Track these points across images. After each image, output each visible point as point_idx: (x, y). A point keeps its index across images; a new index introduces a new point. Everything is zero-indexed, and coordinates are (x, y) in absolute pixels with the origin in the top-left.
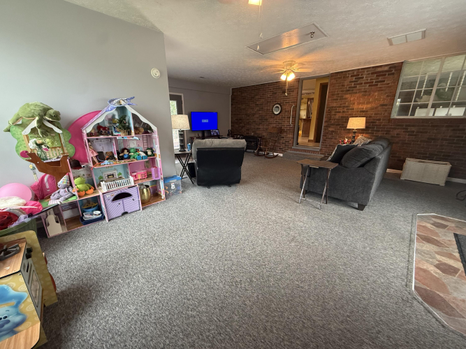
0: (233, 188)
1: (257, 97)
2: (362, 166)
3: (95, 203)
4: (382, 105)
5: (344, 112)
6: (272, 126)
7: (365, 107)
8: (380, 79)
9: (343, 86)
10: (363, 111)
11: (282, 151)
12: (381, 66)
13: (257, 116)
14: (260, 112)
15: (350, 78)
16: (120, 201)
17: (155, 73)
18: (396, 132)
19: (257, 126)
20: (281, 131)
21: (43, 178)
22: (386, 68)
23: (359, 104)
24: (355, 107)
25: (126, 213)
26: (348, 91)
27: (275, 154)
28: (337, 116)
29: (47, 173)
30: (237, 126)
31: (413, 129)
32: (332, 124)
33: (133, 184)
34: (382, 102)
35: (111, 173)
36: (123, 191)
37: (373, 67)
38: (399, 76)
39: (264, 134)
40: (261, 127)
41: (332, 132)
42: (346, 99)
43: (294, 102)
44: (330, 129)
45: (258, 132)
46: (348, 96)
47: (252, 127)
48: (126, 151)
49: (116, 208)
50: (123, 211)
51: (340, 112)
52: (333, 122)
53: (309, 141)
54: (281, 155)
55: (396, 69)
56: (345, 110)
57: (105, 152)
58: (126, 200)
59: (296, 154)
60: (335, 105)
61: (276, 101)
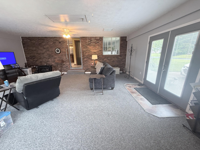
4: (100, 51)
6: (57, 59)
7: (95, 51)
8: (98, 41)
9: (86, 42)
10: (95, 53)
11: (65, 71)
12: (97, 37)
13: (46, 54)
14: (48, 52)
15: (88, 40)
18: (105, 59)
19: (47, 60)
20: (63, 61)
22: (99, 38)
23: (93, 50)
24: (92, 51)
26: (88, 45)
27: (63, 73)
28: (87, 54)
31: (109, 58)
34: (100, 50)
37: (95, 37)
38: (102, 41)
39: (53, 64)
40: (50, 60)
41: (86, 61)
43: (67, 48)
45: (48, 63)
46: (89, 47)
47: (44, 60)
52: (85, 57)
53: (75, 65)
54: (66, 73)
55: (101, 39)
56: (89, 52)
59: (73, 72)
60: (85, 50)
61: (56, 47)
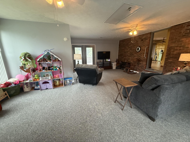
0: (94, 86)
1: (129, 44)
2: (153, 89)
3: (37, 84)
5: (180, 50)
6: (135, 57)
9: (180, 33)
11: (139, 70)
13: (129, 53)
14: (130, 51)
15: (186, 27)
16: (45, 84)
17: (65, 39)
19: (128, 58)
20: (140, 60)
21: (28, 74)
25: (47, 89)
26: (185, 35)
27: (136, 72)
29: (29, 73)
30: (120, 57)
32: (171, 58)
33: (50, 79)
35: (48, 74)
36: (46, 81)
39: (132, 62)
40: (130, 58)
42: (182, 41)
43: (147, 45)
44: (170, 61)
45: (129, 60)
46: (183, 39)
48: (52, 67)
49: (44, 86)
50: (46, 88)
51: (177, 50)
54: (138, 72)
56: (181, 48)
57: (45, 67)
58: (47, 84)
60: (173, 45)
61: (138, 45)
